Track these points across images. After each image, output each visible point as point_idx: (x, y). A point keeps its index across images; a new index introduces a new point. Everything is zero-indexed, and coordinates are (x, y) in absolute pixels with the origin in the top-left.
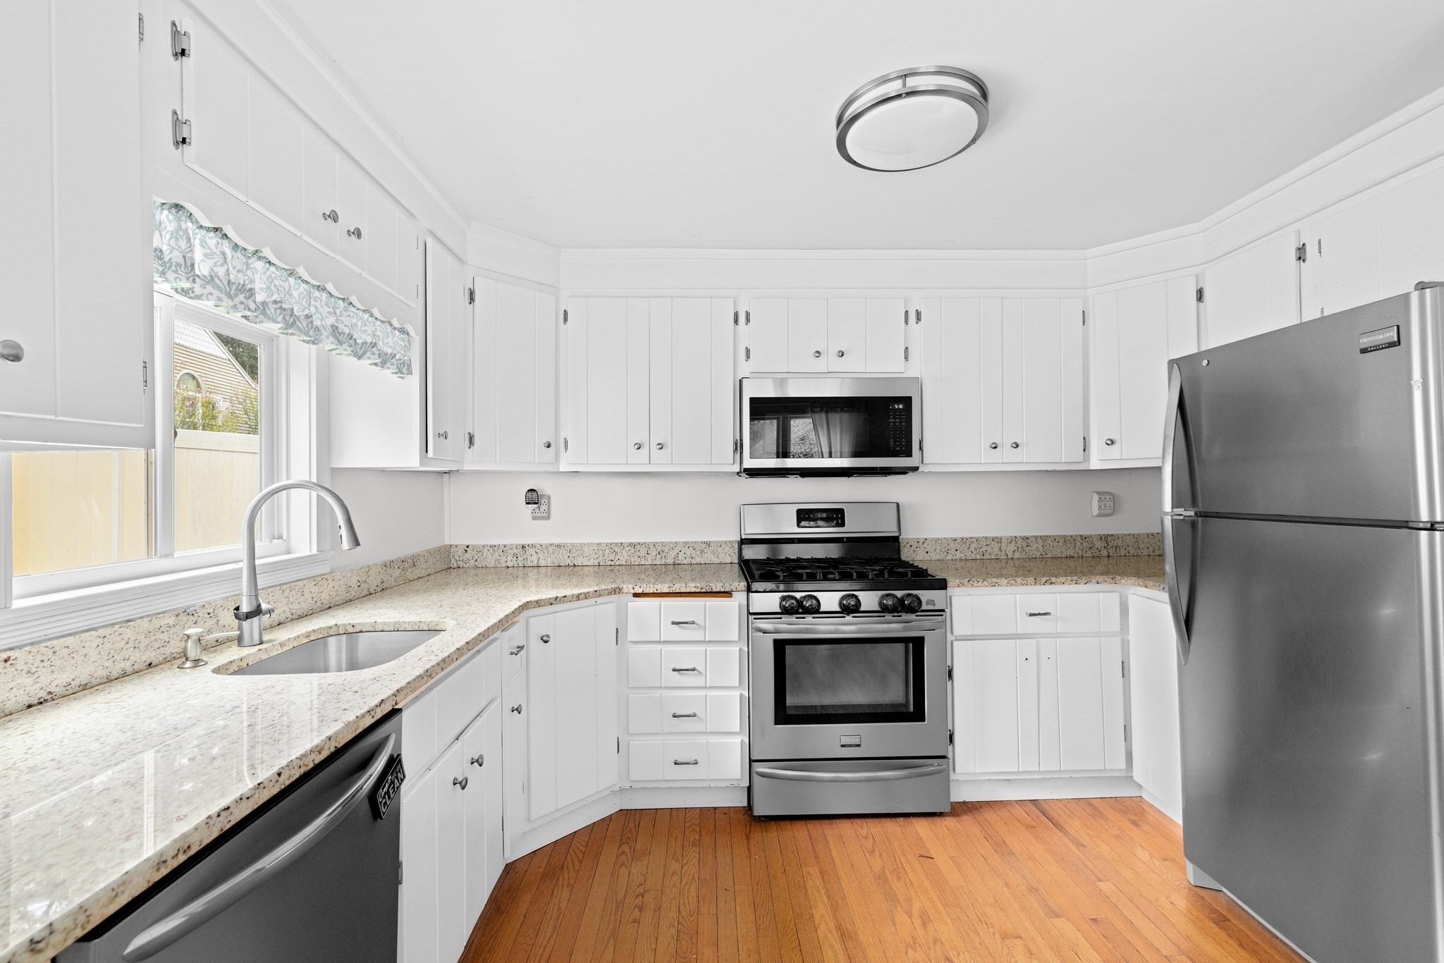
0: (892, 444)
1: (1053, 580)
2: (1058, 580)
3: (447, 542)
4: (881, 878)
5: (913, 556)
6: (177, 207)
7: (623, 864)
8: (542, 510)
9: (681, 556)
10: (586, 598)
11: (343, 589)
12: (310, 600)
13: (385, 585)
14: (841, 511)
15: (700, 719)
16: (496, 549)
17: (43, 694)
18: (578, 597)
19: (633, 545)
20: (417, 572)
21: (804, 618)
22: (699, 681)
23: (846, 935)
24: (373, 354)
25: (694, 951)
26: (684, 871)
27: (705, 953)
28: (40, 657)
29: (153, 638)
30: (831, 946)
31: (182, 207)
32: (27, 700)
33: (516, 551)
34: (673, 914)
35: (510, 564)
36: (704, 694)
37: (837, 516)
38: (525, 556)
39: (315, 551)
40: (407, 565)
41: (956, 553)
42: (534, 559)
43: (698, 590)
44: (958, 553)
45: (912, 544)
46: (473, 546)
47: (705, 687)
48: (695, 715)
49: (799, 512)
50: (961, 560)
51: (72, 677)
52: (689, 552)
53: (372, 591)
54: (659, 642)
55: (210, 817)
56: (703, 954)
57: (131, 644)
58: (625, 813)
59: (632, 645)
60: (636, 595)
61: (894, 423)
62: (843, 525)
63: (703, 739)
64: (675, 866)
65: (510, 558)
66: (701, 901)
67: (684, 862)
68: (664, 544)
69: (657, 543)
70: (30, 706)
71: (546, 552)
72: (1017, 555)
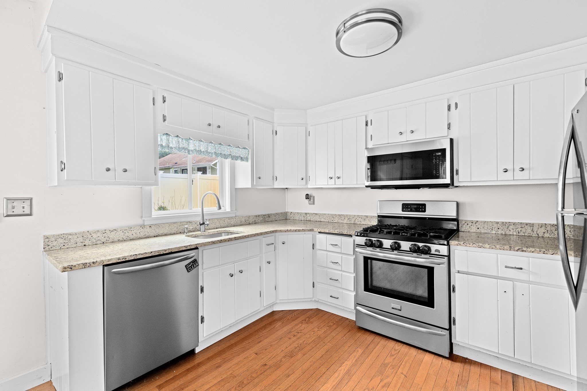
0: (434, 172)
1: (525, 249)
2: (528, 249)
3: (287, 211)
4: (385, 365)
5: (469, 229)
6: (167, 134)
7: (302, 323)
8: (311, 201)
9: (357, 221)
10: (299, 231)
11: (239, 221)
12: (227, 223)
13: (256, 222)
14: (424, 205)
15: (340, 282)
16: (299, 214)
17: (157, 235)
18: (296, 231)
19: (340, 215)
20: (270, 219)
21: (376, 249)
22: (340, 268)
23: (349, 373)
24: (230, 157)
25: (297, 353)
26: (317, 332)
27: (299, 355)
28: (156, 227)
29: (181, 227)
30: (339, 374)
31: (168, 134)
32: (154, 235)
33: (304, 215)
34: (301, 341)
35: (302, 219)
36: (341, 273)
37: (422, 207)
38: (306, 217)
39: (230, 211)
40: (266, 217)
41: (498, 230)
42: (309, 218)
43: (338, 233)
44: (499, 230)
45: (468, 223)
46: (293, 212)
47: (341, 271)
48: (337, 280)
49: (403, 204)
50: (502, 234)
51: (163, 232)
52: (360, 219)
53: (250, 223)
54: (326, 251)
55: (132, 255)
56: (298, 355)
57: (176, 227)
58: (318, 310)
59: (319, 250)
60: (319, 233)
61: (436, 162)
62: (425, 211)
63: (341, 290)
64: (316, 329)
65: (302, 217)
66: (313, 342)
67: (320, 330)
68: (350, 216)
69: (348, 215)
70: (155, 236)
71: (312, 216)
72: (546, 235)
